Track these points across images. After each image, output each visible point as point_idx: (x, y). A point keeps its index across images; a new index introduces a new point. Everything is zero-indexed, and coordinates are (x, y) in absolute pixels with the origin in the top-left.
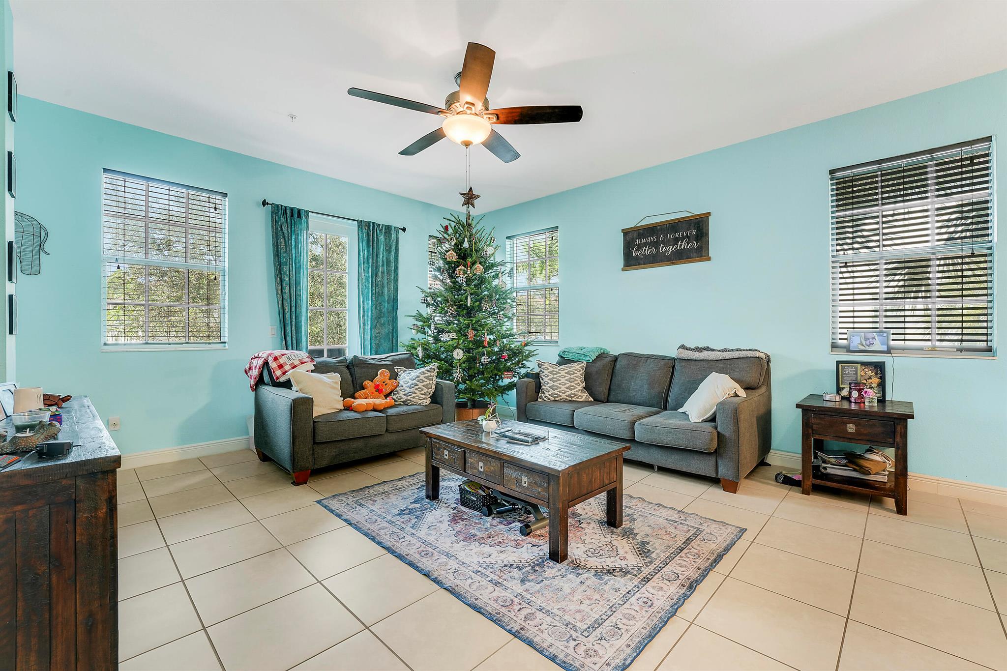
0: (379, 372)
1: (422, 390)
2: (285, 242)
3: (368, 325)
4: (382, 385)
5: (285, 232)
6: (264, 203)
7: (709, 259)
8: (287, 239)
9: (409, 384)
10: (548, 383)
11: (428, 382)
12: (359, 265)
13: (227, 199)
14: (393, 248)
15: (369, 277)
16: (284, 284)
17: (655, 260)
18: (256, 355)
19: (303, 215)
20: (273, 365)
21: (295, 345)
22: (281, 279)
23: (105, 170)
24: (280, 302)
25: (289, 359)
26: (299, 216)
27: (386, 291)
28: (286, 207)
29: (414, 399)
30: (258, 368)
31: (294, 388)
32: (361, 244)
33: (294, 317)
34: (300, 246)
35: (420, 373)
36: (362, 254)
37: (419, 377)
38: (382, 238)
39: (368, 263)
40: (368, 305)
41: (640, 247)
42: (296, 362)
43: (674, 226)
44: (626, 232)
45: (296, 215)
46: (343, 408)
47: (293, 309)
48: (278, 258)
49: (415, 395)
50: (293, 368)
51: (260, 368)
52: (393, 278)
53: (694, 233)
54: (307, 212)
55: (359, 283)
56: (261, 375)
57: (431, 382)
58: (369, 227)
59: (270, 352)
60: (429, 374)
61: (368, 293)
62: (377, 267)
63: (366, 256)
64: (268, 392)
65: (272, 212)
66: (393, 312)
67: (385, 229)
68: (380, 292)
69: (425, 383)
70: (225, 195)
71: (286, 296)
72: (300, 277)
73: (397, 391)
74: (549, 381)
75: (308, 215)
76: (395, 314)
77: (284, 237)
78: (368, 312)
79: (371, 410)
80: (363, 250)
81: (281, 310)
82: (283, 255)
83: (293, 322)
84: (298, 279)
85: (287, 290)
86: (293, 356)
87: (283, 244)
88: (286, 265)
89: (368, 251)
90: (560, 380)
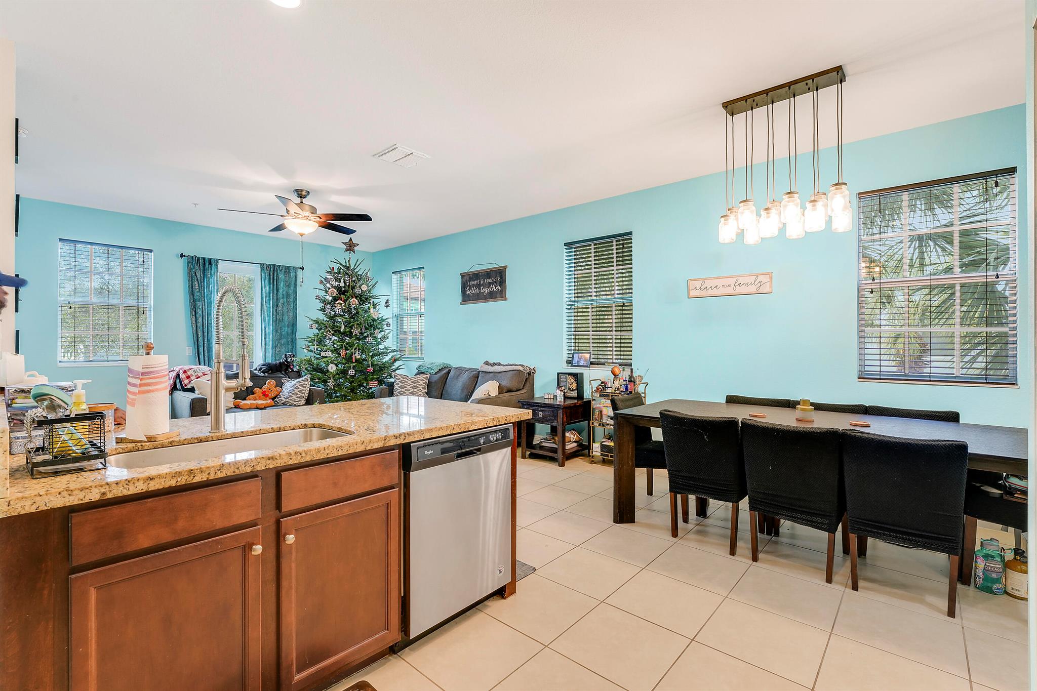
0: (268, 381)
1: (297, 394)
2: (199, 285)
3: (269, 345)
4: (268, 391)
5: (199, 276)
6: (182, 256)
7: (506, 299)
8: (200, 282)
9: (289, 390)
10: (398, 389)
11: (302, 388)
12: (262, 298)
13: (152, 253)
14: (293, 284)
15: (270, 307)
16: (198, 316)
17: (478, 298)
18: (172, 369)
19: (213, 262)
20: (183, 376)
21: (207, 361)
22: (195, 312)
23: (61, 240)
24: (195, 329)
25: (195, 372)
26: (210, 263)
27: (286, 318)
28: (199, 258)
29: (291, 401)
30: (173, 378)
31: (196, 392)
32: (263, 282)
33: (206, 340)
34: (211, 286)
35: (297, 382)
36: (264, 289)
37: (295, 385)
38: (281, 276)
39: (270, 297)
40: (270, 329)
41: (471, 287)
42: (200, 374)
43: (488, 274)
44: (463, 276)
45: (207, 264)
46: (234, 407)
47: (206, 334)
48: (193, 296)
49: (292, 398)
50: (197, 378)
51: (174, 379)
52: (292, 307)
53: (498, 280)
54: (217, 261)
55: (261, 312)
56: (175, 383)
57: (304, 389)
58: (270, 269)
59: (181, 367)
60: (303, 382)
61: (269, 320)
62: (277, 299)
63: (267, 291)
64: (179, 394)
65: (188, 262)
66: (293, 335)
67: (285, 269)
68: (281, 319)
69: (299, 390)
70: (151, 251)
71: (200, 324)
72: (211, 310)
73: (280, 396)
74: (398, 388)
75: (218, 262)
76: (294, 335)
77: (197, 280)
78: (269, 335)
79: (255, 408)
80: (266, 287)
81: (195, 335)
82: (197, 294)
83: (205, 344)
84: (209, 311)
85: (200, 320)
86: (198, 370)
87: (197, 285)
88: (199, 301)
89: (270, 288)
90: (406, 387)
